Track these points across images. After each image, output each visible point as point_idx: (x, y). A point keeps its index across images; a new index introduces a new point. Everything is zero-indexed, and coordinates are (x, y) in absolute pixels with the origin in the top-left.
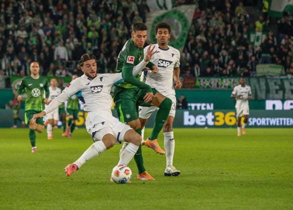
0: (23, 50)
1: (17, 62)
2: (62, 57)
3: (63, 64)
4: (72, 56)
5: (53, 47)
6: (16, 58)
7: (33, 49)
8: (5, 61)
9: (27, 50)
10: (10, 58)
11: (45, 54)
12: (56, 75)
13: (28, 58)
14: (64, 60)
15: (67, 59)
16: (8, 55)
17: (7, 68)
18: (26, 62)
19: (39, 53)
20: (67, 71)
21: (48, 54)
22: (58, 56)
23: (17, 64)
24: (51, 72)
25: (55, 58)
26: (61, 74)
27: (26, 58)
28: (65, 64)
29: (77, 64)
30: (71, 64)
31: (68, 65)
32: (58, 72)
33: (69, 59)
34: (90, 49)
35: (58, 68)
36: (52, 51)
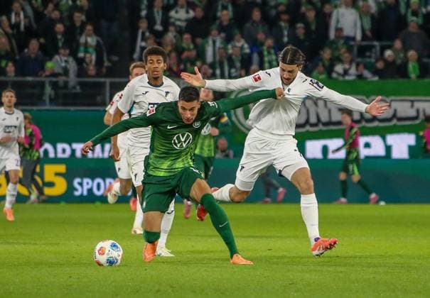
0: (256, 15)
1: (241, 44)
2: (348, 31)
3: (350, 49)
4: (372, 30)
5: (327, 8)
6: (238, 36)
7: (279, 14)
8: (214, 42)
9: (265, 17)
10: (223, 35)
11: (307, 25)
12: (334, 75)
13: (267, 37)
14: (354, 39)
15: (359, 37)
16: (222, 29)
17: (218, 58)
18: (262, 44)
19: (292, 23)
20: (361, 67)
21: (313, 27)
22: (339, 30)
23: (242, 48)
24: (321, 68)
25: (332, 35)
26: (346, 72)
27: (261, 36)
28: (355, 49)
29: (383, 49)
30: (370, 48)
31: (363, 51)
32: (339, 68)
33: (364, 37)
34: (415, 13)
35: (339, 60)
36: (324, 19)
